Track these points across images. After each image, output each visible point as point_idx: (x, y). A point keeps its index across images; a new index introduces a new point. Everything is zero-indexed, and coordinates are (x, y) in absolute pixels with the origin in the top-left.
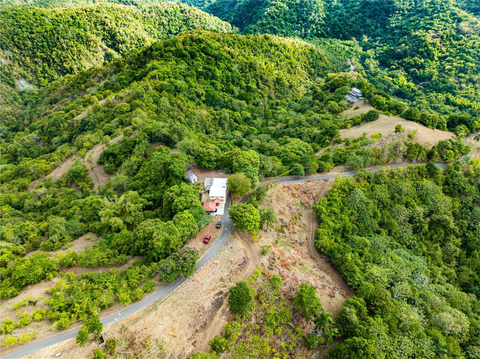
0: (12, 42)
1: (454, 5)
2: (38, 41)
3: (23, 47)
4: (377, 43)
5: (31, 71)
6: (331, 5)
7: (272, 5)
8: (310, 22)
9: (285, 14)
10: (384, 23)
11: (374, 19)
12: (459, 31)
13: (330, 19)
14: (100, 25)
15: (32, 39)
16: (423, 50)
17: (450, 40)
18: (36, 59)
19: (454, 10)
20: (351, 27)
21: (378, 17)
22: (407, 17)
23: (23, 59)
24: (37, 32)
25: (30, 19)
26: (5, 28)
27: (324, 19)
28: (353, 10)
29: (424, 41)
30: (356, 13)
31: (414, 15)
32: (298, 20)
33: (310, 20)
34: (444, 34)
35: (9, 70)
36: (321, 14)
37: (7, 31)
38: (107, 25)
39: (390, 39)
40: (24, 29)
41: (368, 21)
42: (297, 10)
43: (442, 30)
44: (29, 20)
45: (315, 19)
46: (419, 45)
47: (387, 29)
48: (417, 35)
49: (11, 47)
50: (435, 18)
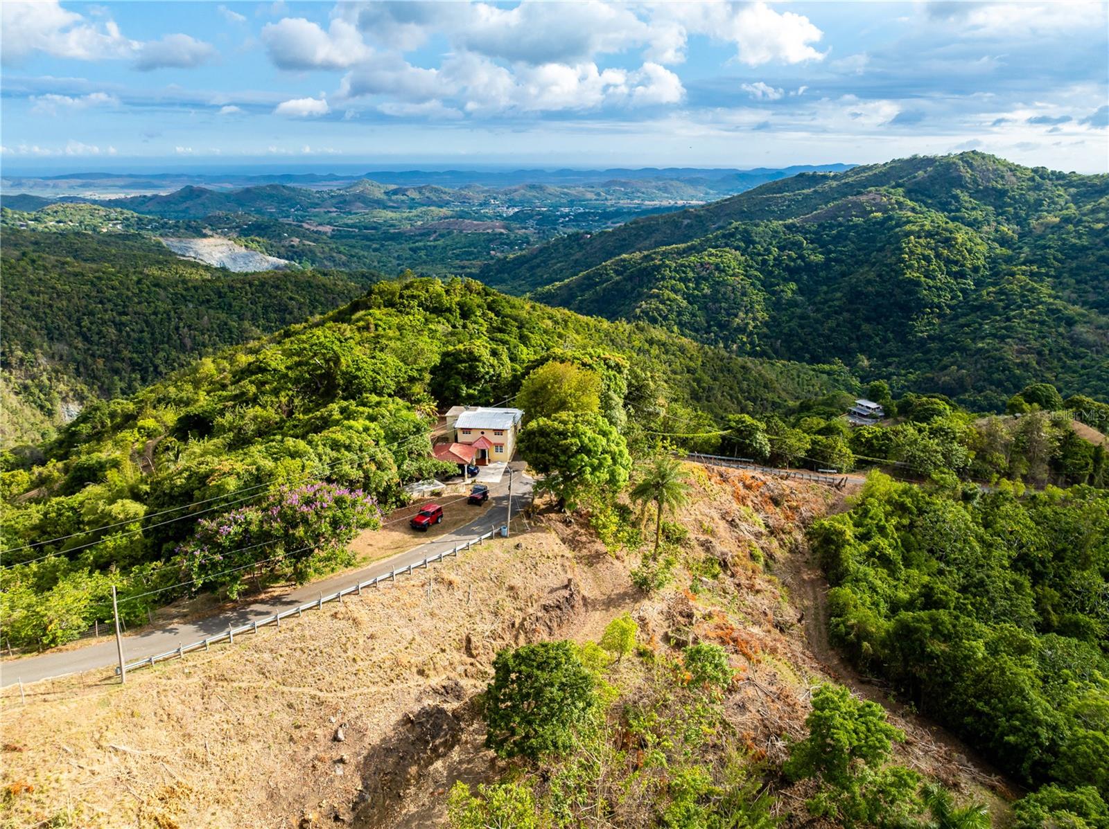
0: (77, 328)
1: (1050, 296)
2: (133, 330)
3: (96, 338)
4: (891, 369)
5: (100, 388)
6: (779, 300)
7: (652, 296)
8: (735, 330)
9: (680, 314)
10: (902, 334)
11: (878, 324)
12: (1075, 341)
13: (779, 325)
14: (275, 312)
15: (119, 326)
16: (1002, 377)
17: (1060, 360)
18: (118, 364)
19: (1051, 304)
20: (828, 338)
21: (887, 319)
22: (951, 320)
23: (90, 361)
24: (135, 313)
25: (128, 289)
26: (69, 301)
27: (766, 324)
28: (829, 307)
29: (1001, 359)
30: (836, 313)
31: (967, 315)
32: (709, 326)
33: (735, 325)
34: (1044, 345)
35: (50, 379)
36: (759, 315)
37: (71, 305)
38: (291, 313)
39: (921, 361)
40: (109, 306)
41: (866, 327)
42: (706, 308)
43: (1035, 340)
44: (125, 291)
45: (748, 324)
46: (991, 367)
47: (910, 342)
48: (981, 349)
49: (70, 336)
50: (1014, 317)
